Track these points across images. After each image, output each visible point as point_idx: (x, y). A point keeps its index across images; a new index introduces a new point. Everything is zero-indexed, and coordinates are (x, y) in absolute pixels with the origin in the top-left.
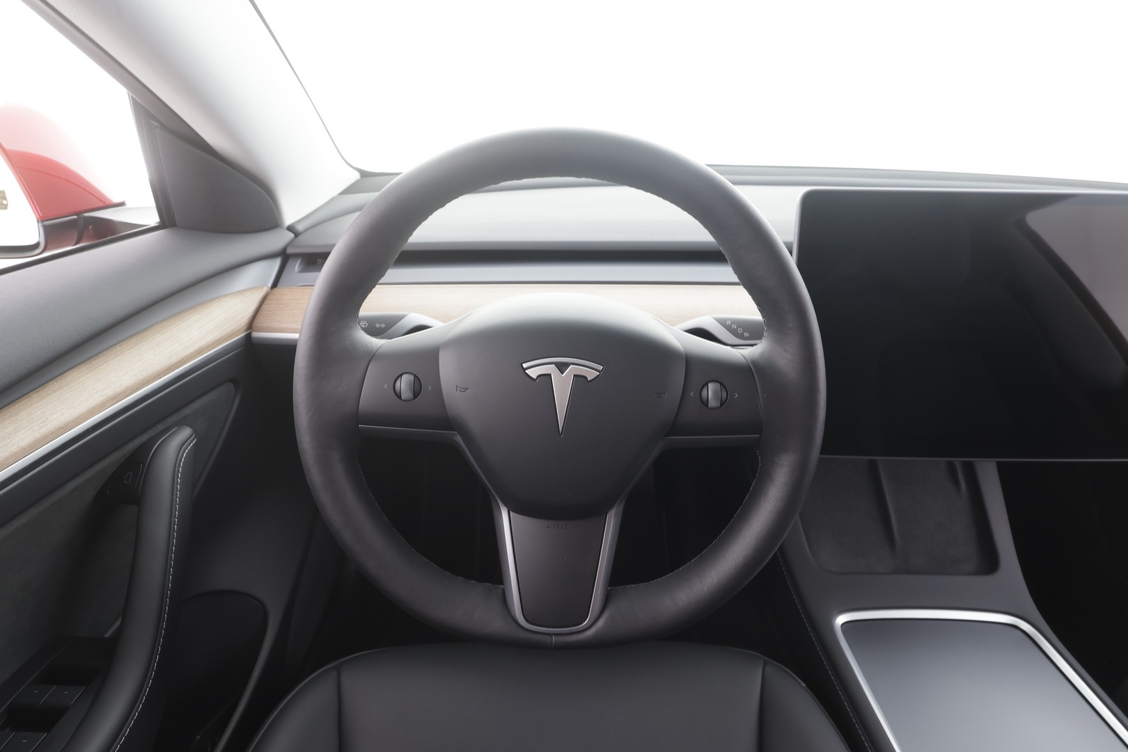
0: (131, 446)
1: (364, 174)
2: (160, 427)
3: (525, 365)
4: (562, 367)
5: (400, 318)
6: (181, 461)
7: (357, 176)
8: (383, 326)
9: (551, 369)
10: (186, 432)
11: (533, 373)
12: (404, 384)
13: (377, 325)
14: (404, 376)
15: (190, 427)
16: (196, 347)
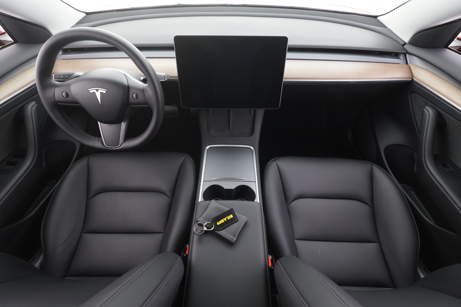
0: (22, 104)
1: (87, 14)
2: (26, 102)
3: (89, 90)
4: (97, 90)
5: (73, 74)
6: (33, 110)
7: (85, 15)
8: (68, 77)
9: (95, 91)
10: (34, 103)
11: (91, 92)
12: (64, 94)
13: (66, 77)
14: (64, 92)
15: (35, 101)
16: (31, 80)
